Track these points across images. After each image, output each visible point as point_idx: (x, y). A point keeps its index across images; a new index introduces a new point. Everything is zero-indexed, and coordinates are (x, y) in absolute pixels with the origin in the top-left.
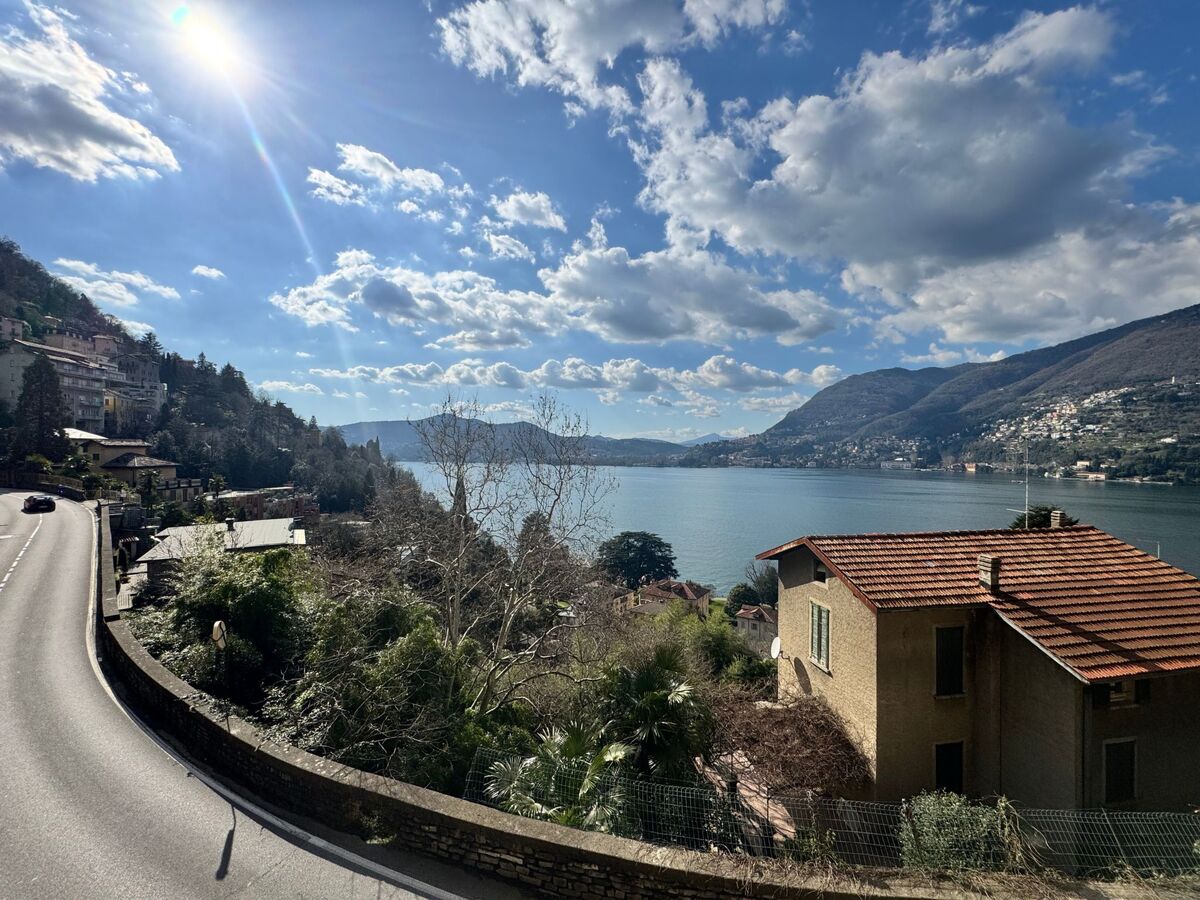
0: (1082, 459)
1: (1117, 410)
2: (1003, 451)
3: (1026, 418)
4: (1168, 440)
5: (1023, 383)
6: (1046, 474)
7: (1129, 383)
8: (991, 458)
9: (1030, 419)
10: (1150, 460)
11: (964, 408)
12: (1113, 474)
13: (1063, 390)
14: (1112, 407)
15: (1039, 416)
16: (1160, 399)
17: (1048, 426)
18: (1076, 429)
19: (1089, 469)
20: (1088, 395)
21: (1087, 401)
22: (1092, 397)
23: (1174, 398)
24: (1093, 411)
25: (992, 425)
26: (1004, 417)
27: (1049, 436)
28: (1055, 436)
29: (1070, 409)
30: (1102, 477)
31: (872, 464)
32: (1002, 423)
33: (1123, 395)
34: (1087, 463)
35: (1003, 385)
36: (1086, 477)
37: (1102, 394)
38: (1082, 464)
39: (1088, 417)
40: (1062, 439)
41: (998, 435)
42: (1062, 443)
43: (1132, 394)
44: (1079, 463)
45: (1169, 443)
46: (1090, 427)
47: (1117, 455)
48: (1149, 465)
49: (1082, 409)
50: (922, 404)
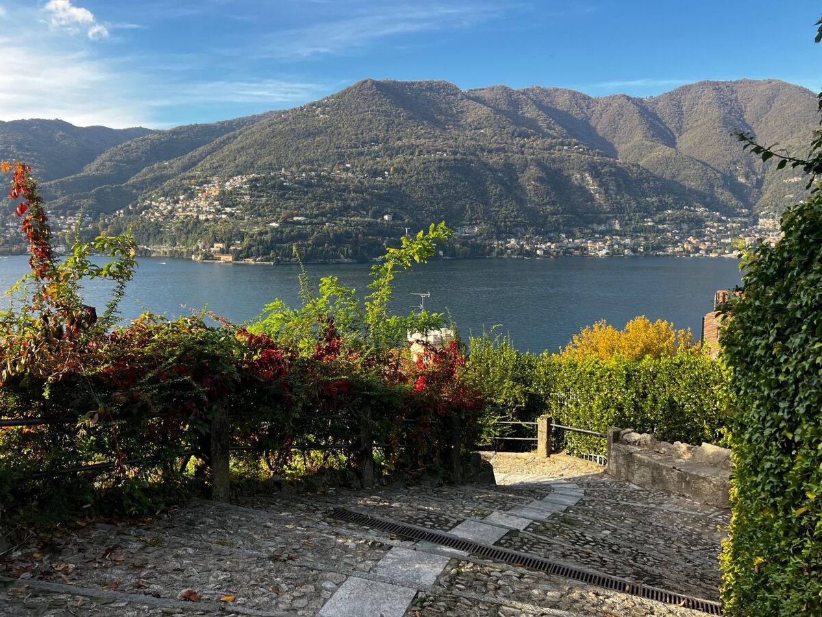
0: (218, 242)
1: (246, 194)
2: (160, 232)
3: (181, 197)
4: (274, 224)
5: (186, 159)
6: (192, 257)
7: (257, 170)
8: (148, 240)
9: (184, 199)
10: (261, 242)
11: (130, 181)
12: (238, 256)
13: (215, 170)
14: (243, 192)
15: (191, 196)
16: (273, 187)
17: (198, 207)
18: (218, 211)
19: (222, 252)
20: (230, 177)
21: (228, 184)
22: (231, 180)
23: (281, 187)
24: (231, 194)
25: (153, 203)
26: (165, 195)
27: (198, 217)
28: (202, 217)
29: (214, 191)
30: (230, 258)
31: (15, 248)
32: (163, 201)
33: (251, 181)
34: (221, 245)
35: (168, 159)
36: (219, 259)
37: (238, 178)
38: (218, 246)
39: (226, 198)
40: (207, 220)
41: (156, 214)
42: (206, 224)
43: (256, 180)
44: (215, 245)
45: (274, 228)
46: (228, 210)
47: (241, 236)
48: (261, 247)
49: (223, 193)
50: (90, 169)
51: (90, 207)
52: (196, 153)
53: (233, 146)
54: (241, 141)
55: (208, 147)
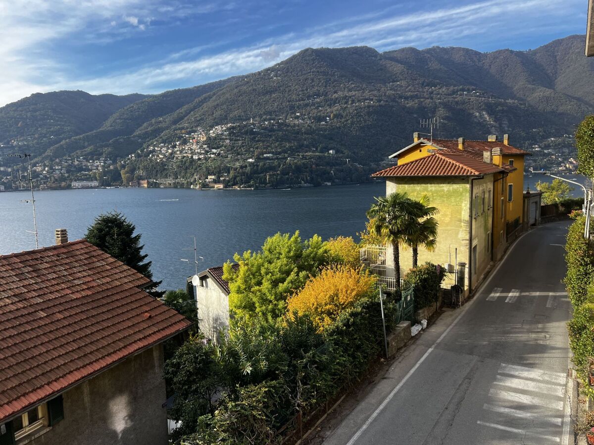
0: (211, 175)
1: (227, 139)
2: (165, 169)
3: (178, 143)
4: (250, 160)
5: (175, 115)
6: (192, 186)
7: (233, 120)
8: (157, 175)
9: (180, 144)
10: (244, 174)
11: (137, 133)
12: (227, 184)
13: (199, 122)
14: (224, 137)
15: (185, 142)
16: (246, 133)
17: (191, 150)
18: (207, 152)
19: (215, 182)
20: (212, 127)
21: (211, 132)
22: (214, 129)
23: (252, 132)
24: (215, 138)
25: (156, 148)
26: (164, 142)
27: (192, 157)
28: (196, 157)
29: (202, 137)
30: (221, 186)
32: (163, 147)
33: (229, 129)
34: (213, 177)
35: (161, 116)
36: (213, 187)
37: (219, 127)
38: (211, 178)
39: (212, 143)
40: (199, 159)
41: (161, 156)
42: (200, 162)
43: (233, 128)
44: (209, 177)
45: (251, 163)
46: (214, 151)
47: (228, 170)
48: (243, 177)
49: (209, 138)
50: (107, 126)
51: (110, 153)
52: (183, 110)
53: (210, 104)
54: (216, 100)
55: (191, 105)
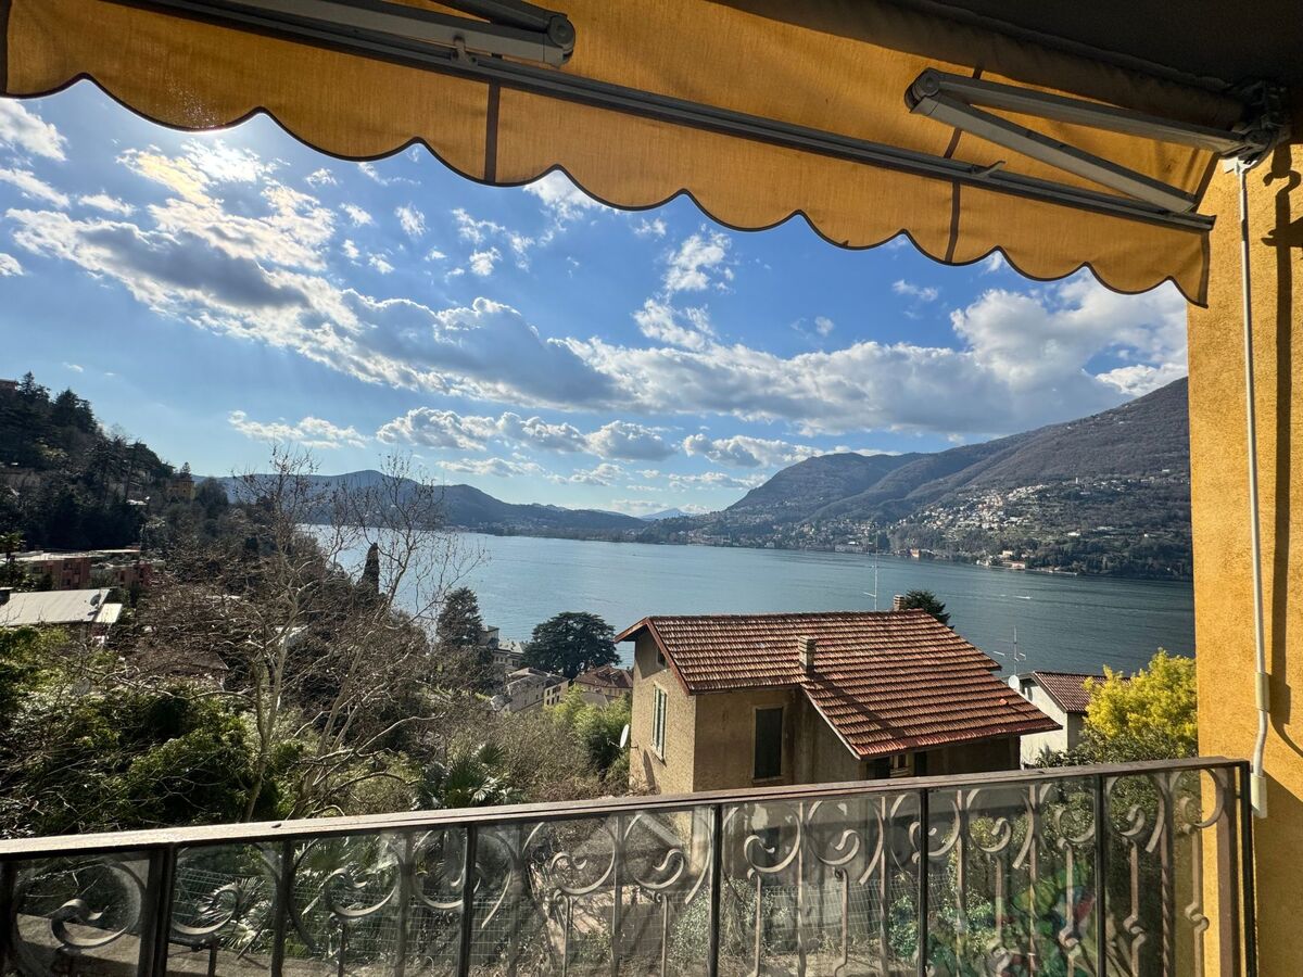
0: (1007, 549)
1: (1034, 505)
2: (942, 539)
3: (962, 508)
4: (1073, 534)
5: (961, 475)
6: (978, 562)
7: (1045, 480)
8: (932, 545)
9: (964, 509)
10: (1060, 552)
11: (910, 496)
12: (1032, 564)
13: (992, 484)
14: (1030, 502)
15: (972, 507)
16: (1068, 497)
17: (980, 516)
18: (1002, 520)
19: (1012, 558)
20: (1011, 489)
21: (1011, 495)
22: (1015, 492)
23: (1078, 496)
24: (1016, 504)
25: (933, 514)
26: (944, 506)
27: (980, 526)
28: (985, 526)
29: (997, 501)
30: (1023, 566)
32: (942, 512)
33: (1039, 492)
34: (1011, 553)
35: (943, 476)
36: (1010, 566)
37: (1023, 490)
38: (1006, 553)
39: (1012, 510)
40: (991, 529)
41: (938, 523)
42: (991, 533)
43: (1046, 490)
44: (1005, 553)
45: (1075, 537)
46: (1013, 519)
47: (1034, 546)
48: (1059, 556)
49: (1007, 503)
50: (875, 490)
51: (879, 517)
52: (972, 469)
53: (1015, 458)
55: (983, 463)
